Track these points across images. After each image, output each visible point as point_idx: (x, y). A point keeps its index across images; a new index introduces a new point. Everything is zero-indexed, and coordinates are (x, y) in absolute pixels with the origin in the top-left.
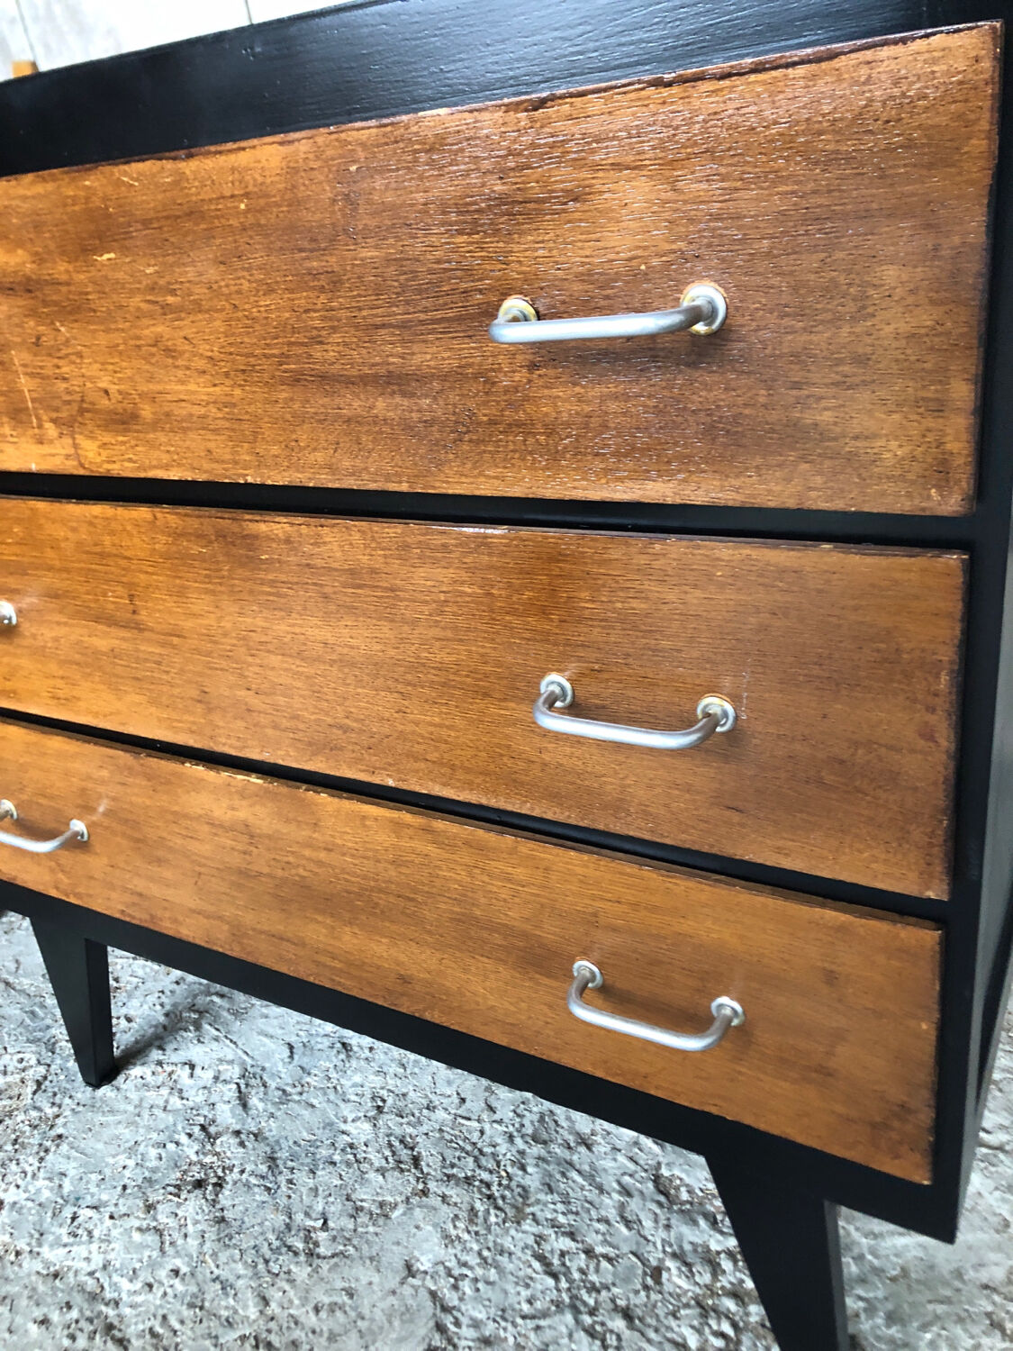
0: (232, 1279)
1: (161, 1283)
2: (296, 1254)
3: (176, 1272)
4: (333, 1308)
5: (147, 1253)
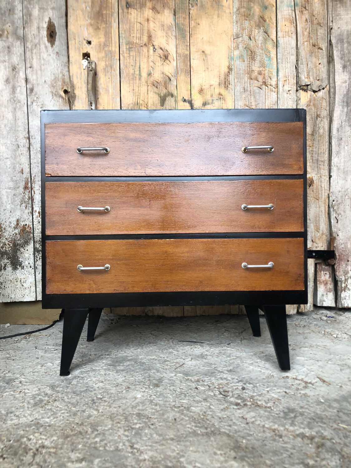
0: (84, 410)
3: (63, 413)
4: (119, 406)
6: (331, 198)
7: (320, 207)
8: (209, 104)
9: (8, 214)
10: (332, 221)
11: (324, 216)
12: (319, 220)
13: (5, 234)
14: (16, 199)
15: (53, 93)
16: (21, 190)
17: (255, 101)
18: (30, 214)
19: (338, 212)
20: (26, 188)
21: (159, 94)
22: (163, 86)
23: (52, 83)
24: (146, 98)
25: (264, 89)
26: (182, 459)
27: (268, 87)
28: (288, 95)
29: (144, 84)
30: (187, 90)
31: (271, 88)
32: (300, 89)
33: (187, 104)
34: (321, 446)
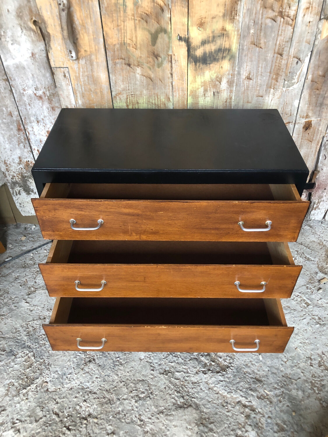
0: (109, 374)
1: (95, 381)
2: (118, 365)
3: (97, 378)
4: (131, 371)
5: (88, 377)
6: (325, 139)
7: (311, 148)
8: (209, 42)
9: (9, 153)
10: (320, 158)
11: (313, 156)
12: (307, 159)
13: (12, 169)
14: (13, 139)
15: (21, 26)
16: (16, 132)
17: (265, 37)
18: (30, 152)
20: (19, 130)
21: (149, 31)
22: (154, 20)
23: (17, 13)
24: (134, 36)
25: (278, 22)
26: (168, 433)
27: (284, 19)
28: (307, 28)
29: (130, 17)
30: (183, 25)
31: (287, 20)
32: (324, 18)
33: (183, 44)
34: (248, 417)
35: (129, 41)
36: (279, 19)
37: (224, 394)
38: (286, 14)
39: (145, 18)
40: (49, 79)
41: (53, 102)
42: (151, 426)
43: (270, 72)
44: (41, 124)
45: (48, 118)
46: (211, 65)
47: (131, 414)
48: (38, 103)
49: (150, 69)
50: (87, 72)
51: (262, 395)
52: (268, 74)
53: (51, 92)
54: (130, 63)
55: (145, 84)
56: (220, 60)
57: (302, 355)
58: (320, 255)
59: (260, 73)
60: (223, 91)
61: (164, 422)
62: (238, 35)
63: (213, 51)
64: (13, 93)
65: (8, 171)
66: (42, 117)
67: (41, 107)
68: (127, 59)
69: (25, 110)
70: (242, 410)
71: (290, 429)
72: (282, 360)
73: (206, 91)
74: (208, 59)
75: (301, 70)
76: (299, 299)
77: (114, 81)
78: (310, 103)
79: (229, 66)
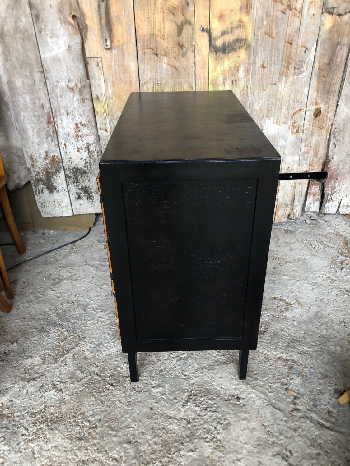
6: (333, 126)
7: (321, 136)
8: (228, 33)
9: (36, 147)
10: (331, 146)
11: (324, 144)
12: (319, 147)
13: (37, 164)
14: (42, 133)
15: (60, 19)
16: (45, 125)
17: (277, 28)
18: (57, 146)
19: (338, 139)
20: (49, 122)
21: (175, 23)
22: (180, 13)
23: (58, 8)
24: (162, 27)
25: (287, 14)
26: (214, 383)
27: (292, 11)
28: (312, 20)
29: (159, 10)
30: (206, 17)
31: (295, 13)
32: (326, 12)
33: (205, 34)
34: (291, 368)
35: (157, 32)
36: (288, 11)
37: (264, 352)
38: (294, 7)
39: (172, 11)
40: (81, 71)
41: (83, 94)
42: (196, 379)
43: (282, 61)
44: (70, 116)
45: (77, 110)
46: (230, 54)
47: (174, 371)
48: (70, 94)
49: (175, 58)
50: (119, 61)
51: (301, 351)
52: (280, 62)
53: (82, 83)
54: (158, 52)
55: (170, 73)
56: (238, 50)
57: (335, 320)
58: (338, 243)
59: (273, 61)
60: (240, 79)
61: (208, 375)
62: (253, 26)
63: (231, 41)
64: (47, 85)
65: (34, 167)
66: (72, 109)
67: (72, 99)
68: (155, 49)
69: (56, 102)
70: (284, 364)
71: (334, 376)
72: (316, 325)
73: (225, 79)
74: (227, 49)
75: (309, 59)
76: (325, 277)
77: (142, 70)
78: (318, 90)
79: (245, 55)
